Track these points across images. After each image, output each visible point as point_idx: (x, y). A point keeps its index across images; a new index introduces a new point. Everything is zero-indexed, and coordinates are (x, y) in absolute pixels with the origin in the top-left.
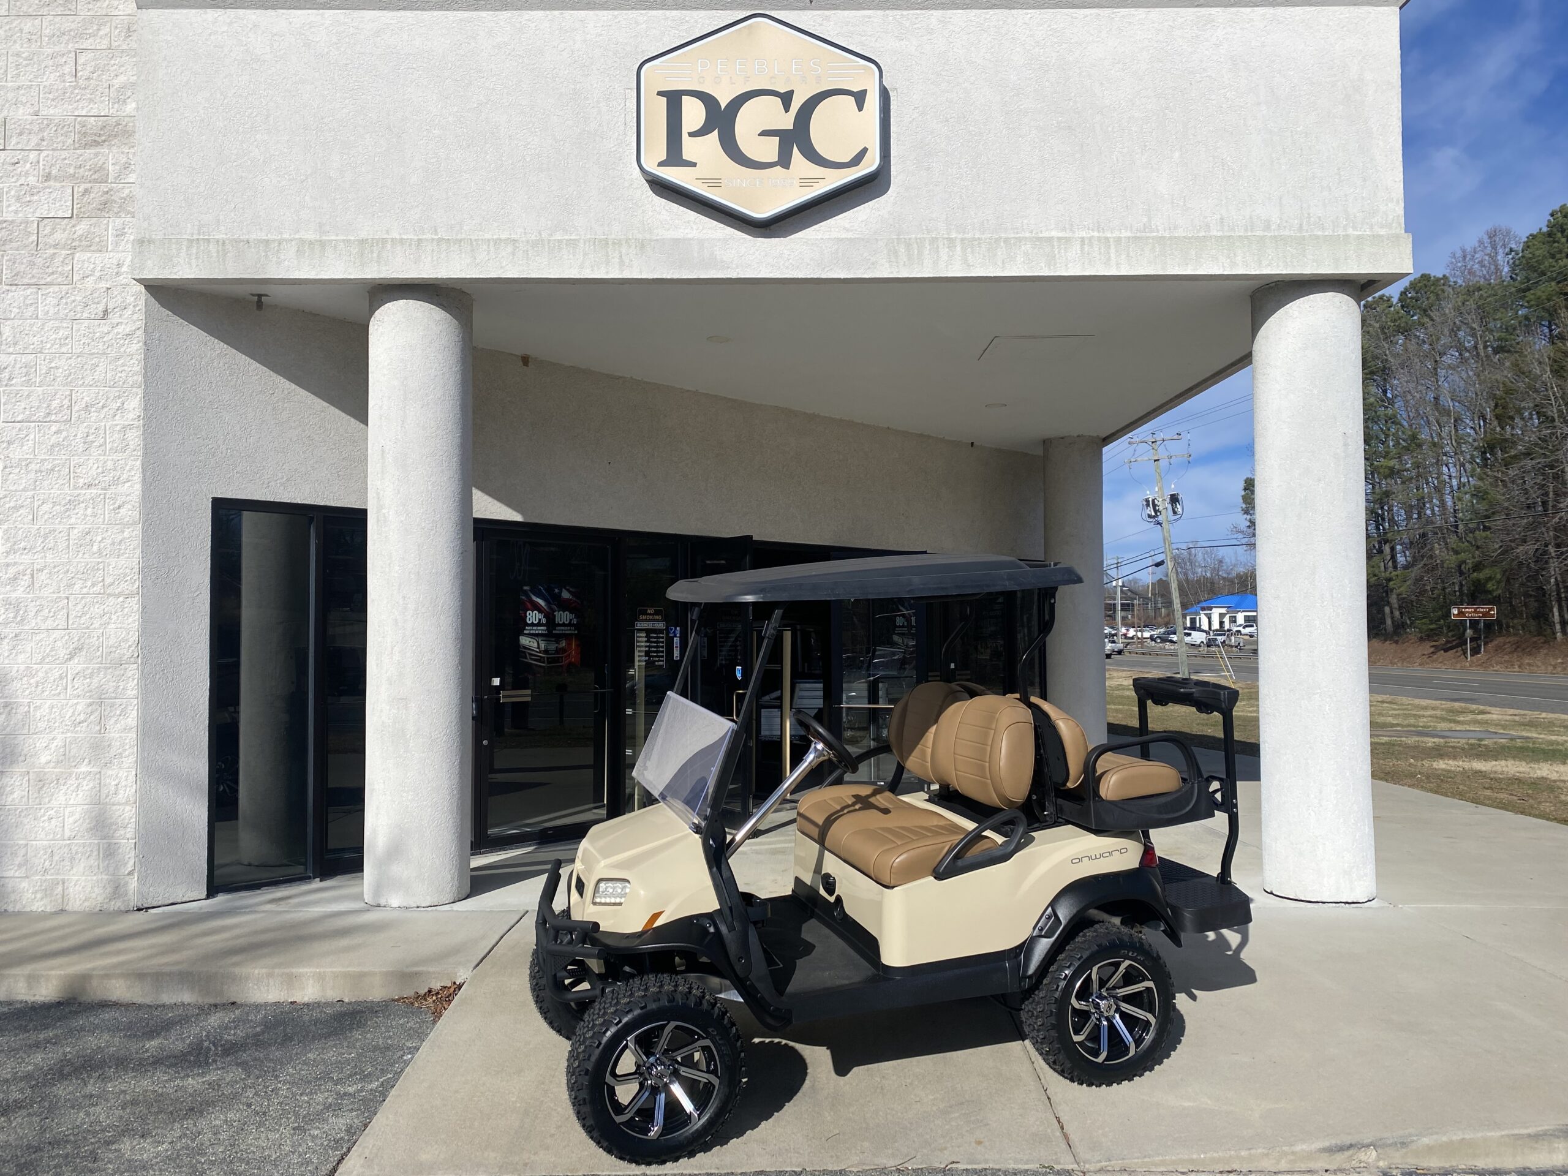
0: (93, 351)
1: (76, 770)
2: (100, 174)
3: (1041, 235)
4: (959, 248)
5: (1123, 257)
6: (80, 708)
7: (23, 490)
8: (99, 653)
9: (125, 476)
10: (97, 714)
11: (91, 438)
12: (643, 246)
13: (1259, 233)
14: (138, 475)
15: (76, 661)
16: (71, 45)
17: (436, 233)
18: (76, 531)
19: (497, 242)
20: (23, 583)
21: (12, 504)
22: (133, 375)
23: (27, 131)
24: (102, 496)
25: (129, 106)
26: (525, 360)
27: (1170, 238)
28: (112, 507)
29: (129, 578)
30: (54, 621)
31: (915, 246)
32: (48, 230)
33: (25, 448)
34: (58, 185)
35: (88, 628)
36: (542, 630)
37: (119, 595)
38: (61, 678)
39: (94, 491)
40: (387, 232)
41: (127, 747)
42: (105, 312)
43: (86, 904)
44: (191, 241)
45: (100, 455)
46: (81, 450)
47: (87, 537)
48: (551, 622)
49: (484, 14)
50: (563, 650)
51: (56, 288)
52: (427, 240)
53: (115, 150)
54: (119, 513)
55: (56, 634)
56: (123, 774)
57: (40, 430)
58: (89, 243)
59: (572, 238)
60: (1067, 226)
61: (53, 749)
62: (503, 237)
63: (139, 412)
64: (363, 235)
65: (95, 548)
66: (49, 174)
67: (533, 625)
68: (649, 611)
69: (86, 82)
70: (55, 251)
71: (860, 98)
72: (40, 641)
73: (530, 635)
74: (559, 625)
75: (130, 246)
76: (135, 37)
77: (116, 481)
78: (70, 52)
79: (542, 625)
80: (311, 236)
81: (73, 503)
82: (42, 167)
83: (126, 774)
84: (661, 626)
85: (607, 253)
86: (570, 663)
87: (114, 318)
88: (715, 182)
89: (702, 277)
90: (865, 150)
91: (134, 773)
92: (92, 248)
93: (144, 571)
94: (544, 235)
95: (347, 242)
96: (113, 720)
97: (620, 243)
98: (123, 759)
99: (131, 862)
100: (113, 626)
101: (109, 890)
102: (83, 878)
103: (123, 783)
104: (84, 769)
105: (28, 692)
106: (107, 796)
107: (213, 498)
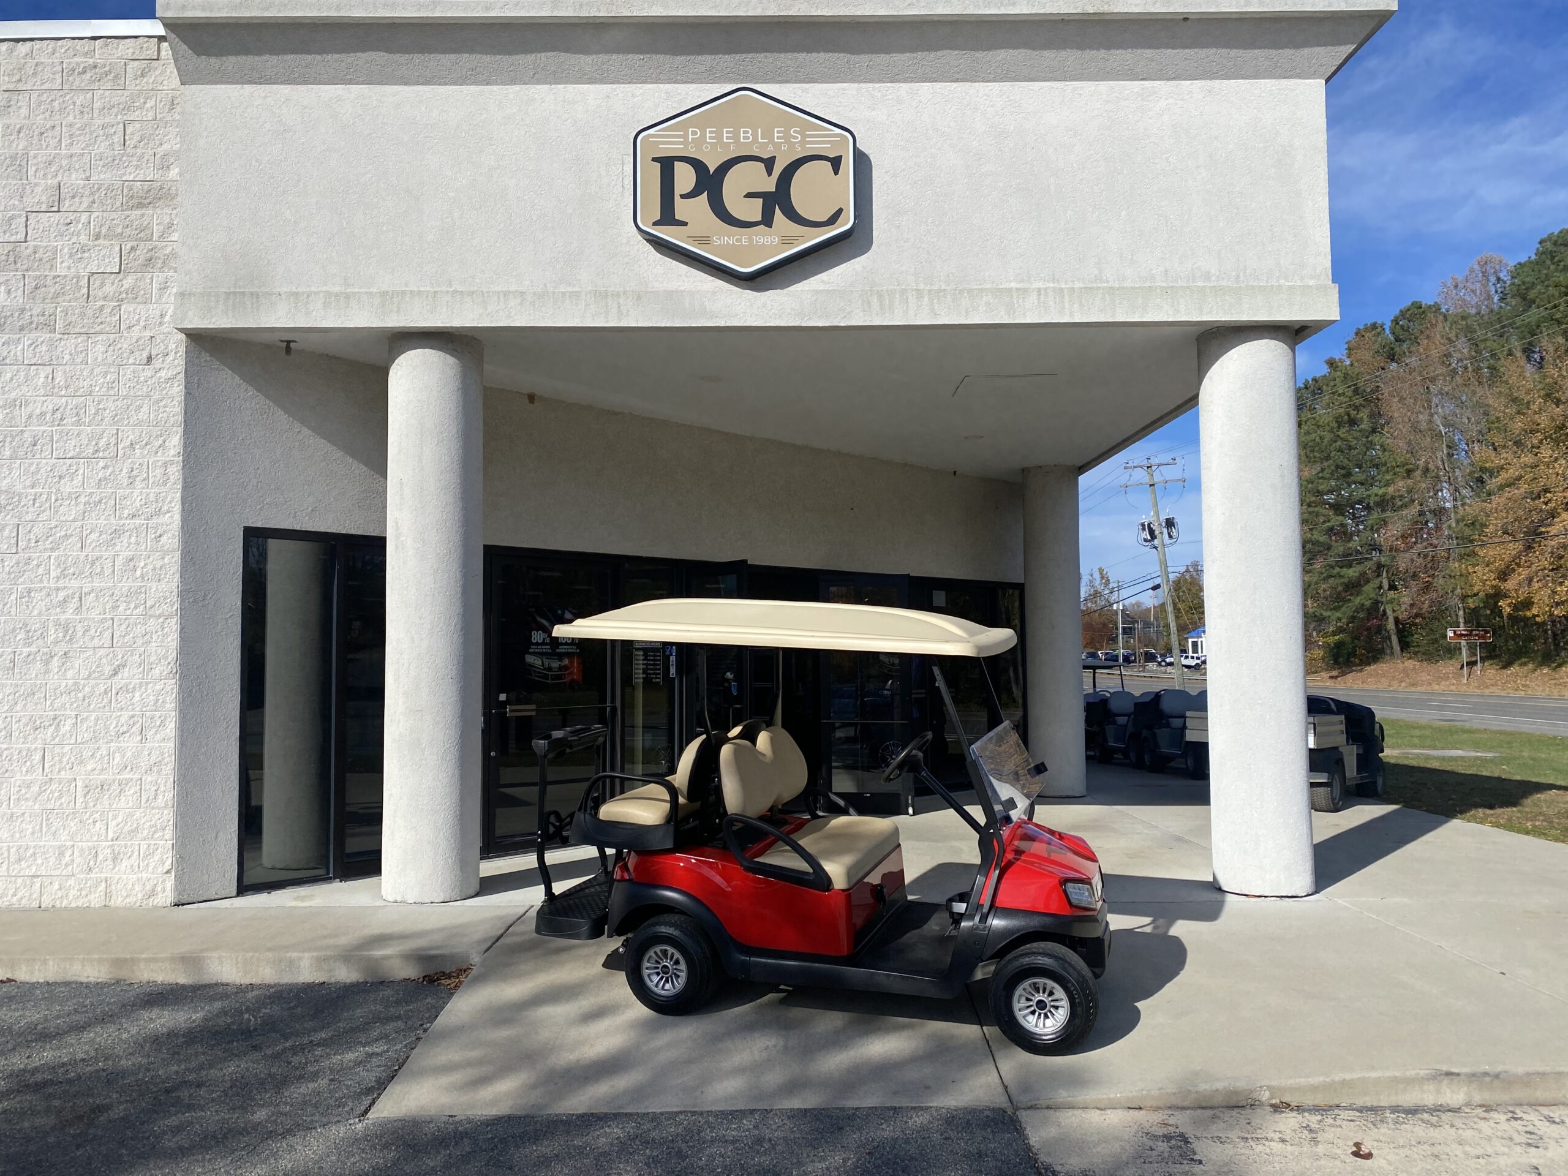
0: (138, 394)
1: (118, 777)
2: (144, 233)
3: (1002, 286)
4: (926, 299)
5: (1075, 306)
6: (123, 720)
7: (74, 520)
8: (141, 670)
9: (165, 508)
10: (139, 725)
11: (135, 473)
12: (639, 298)
13: (1200, 284)
14: (177, 507)
15: (120, 676)
16: (119, 117)
17: (450, 285)
18: (120, 558)
19: (506, 294)
20: (72, 605)
21: (63, 533)
22: (173, 416)
23: (80, 195)
25: (172, 172)
26: (532, 398)
27: (1119, 288)
28: (153, 536)
29: (168, 601)
30: (100, 640)
31: (887, 297)
32: (98, 283)
33: (75, 482)
34: (107, 243)
35: (130, 646)
36: (546, 649)
37: (160, 616)
38: (106, 692)
39: (137, 521)
40: (406, 285)
41: (166, 756)
42: (149, 359)
43: (128, 900)
44: (228, 294)
45: (144, 488)
46: (125, 484)
47: (131, 563)
49: (495, 88)
50: (566, 668)
51: (105, 337)
52: (442, 292)
53: (159, 211)
54: (160, 541)
55: (102, 652)
56: (161, 781)
57: (88, 466)
58: (133, 295)
59: (576, 289)
60: (1025, 278)
61: (98, 757)
62: (512, 289)
63: (179, 449)
64: (384, 288)
65: (138, 573)
66: (99, 233)
67: (537, 644)
69: (133, 151)
70: (104, 303)
71: (836, 163)
72: (87, 658)
73: (534, 654)
74: (562, 644)
75: (173, 298)
76: (178, 109)
77: (158, 512)
78: (118, 123)
79: (547, 644)
80: (336, 289)
81: (117, 533)
82: (92, 227)
83: (164, 781)
85: (607, 303)
86: (573, 681)
87: (157, 364)
88: (704, 241)
89: (693, 325)
90: (840, 211)
91: (172, 779)
92: (137, 300)
93: (185, 593)
94: (550, 289)
95: (370, 294)
96: (154, 729)
97: (618, 295)
98: (163, 767)
99: (169, 861)
100: (154, 644)
101: (148, 887)
102: (125, 876)
103: (162, 789)
104: (126, 775)
105: (75, 705)
106: (147, 801)
107: (244, 527)
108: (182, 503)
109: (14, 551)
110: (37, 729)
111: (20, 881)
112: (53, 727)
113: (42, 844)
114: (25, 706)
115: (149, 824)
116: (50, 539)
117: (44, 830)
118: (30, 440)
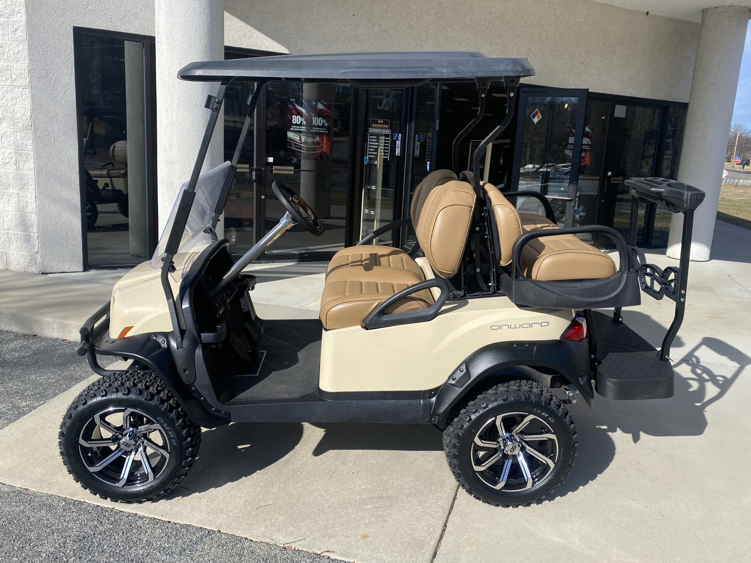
1: (7, 191)
6: (6, 154)
8: (12, 122)
9: (17, 10)
10: (14, 159)
14: (23, 9)
24: (6, 23)
28: (12, 30)
29: (23, 76)
35: (6, 106)
36: (303, 129)
37: (20, 86)
41: (30, 180)
43: (18, 267)
48: (310, 125)
50: (318, 143)
54: (16, 34)
65: (6, 56)
67: (296, 125)
68: (379, 122)
73: (294, 131)
74: (315, 126)
77: (13, 13)
79: (304, 126)
83: (30, 196)
84: (388, 132)
86: (322, 152)
91: (34, 195)
93: (32, 71)
96: (23, 163)
98: (29, 187)
99: (37, 245)
100: (18, 106)
101: (27, 261)
102: (15, 252)
103: (30, 201)
104: (10, 190)
106: (23, 208)
107: (73, 27)
108: (26, 6)
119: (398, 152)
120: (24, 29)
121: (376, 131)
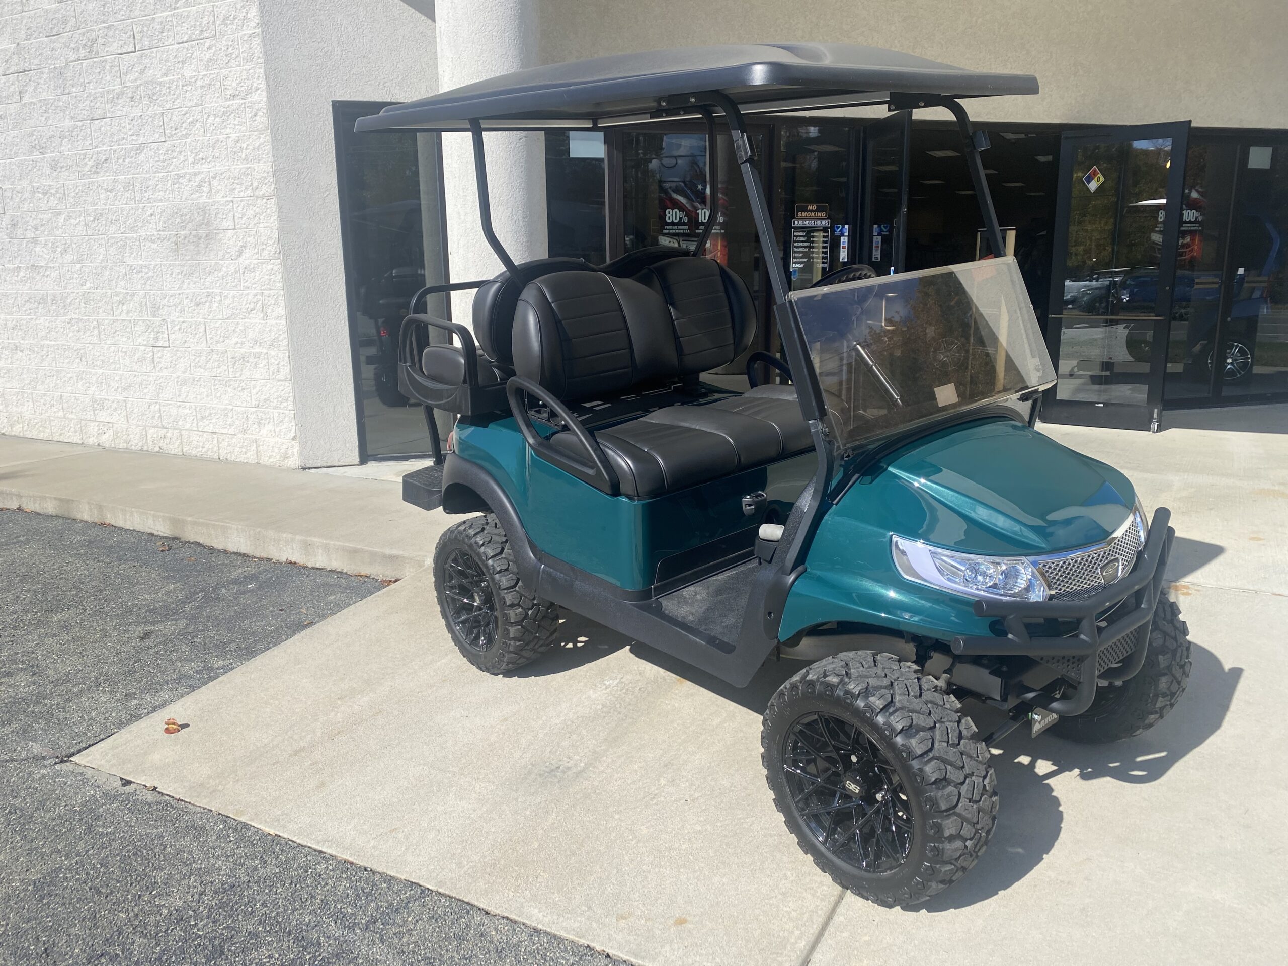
1: (253, 350)
6: (250, 297)
7: (196, 105)
8: (256, 250)
9: (255, 85)
10: (260, 303)
11: (230, 51)
14: (263, 83)
15: (243, 257)
18: (231, 139)
20: (205, 189)
21: (191, 119)
24: (243, 106)
28: (250, 116)
29: (266, 181)
30: (227, 222)
33: (192, 65)
35: (247, 228)
36: (683, 229)
37: (263, 197)
38: (236, 272)
39: (238, 101)
41: (282, 332)
43: (271, 460)
45: (237, 66)
46: (224, 62)
47: (238, 145)
48: (695, 222)
54: (255, 120)
55: (229, 234)
57: (199, 48)
63: (257, 20)
65: (243, 154)
67: (673, 224)
68: (809, 208)
72: (221, 240)
73: (670, 235)
74: (703, 224)
77: (250, 90)
79: (684, 224)
81: (226, 115)
83: (282, 355)
91: (287, 355)
93: (277, 174)
96: (271, 308)
98: (280, 343)
99: (294, 427)
100: (262, 225)
101: (283, 451)
102: (267, 439)
103: (282, 363)
104: (257, 349)
105: (218, 285)
106: (273, 373)
107: (332, 101)
108: (266, 79)
109: (163, 140)
110: (198, 305)
111: (205, 435)
112: (208, 304)
113: (214, 406)
114: (189, 284)
115: (276, 394)
116: (184, 125)
117: (214, 394)
118: (158, 27)
119: (844, 255)
120: (265, 111)
121: (806, 223)
